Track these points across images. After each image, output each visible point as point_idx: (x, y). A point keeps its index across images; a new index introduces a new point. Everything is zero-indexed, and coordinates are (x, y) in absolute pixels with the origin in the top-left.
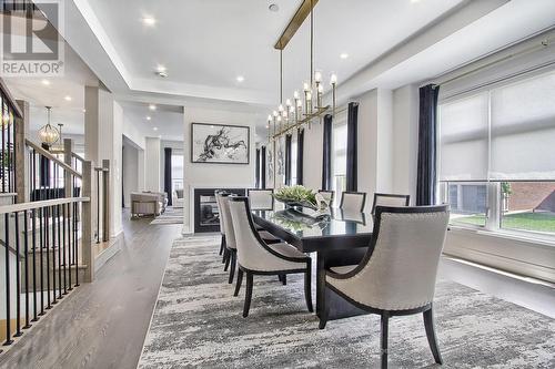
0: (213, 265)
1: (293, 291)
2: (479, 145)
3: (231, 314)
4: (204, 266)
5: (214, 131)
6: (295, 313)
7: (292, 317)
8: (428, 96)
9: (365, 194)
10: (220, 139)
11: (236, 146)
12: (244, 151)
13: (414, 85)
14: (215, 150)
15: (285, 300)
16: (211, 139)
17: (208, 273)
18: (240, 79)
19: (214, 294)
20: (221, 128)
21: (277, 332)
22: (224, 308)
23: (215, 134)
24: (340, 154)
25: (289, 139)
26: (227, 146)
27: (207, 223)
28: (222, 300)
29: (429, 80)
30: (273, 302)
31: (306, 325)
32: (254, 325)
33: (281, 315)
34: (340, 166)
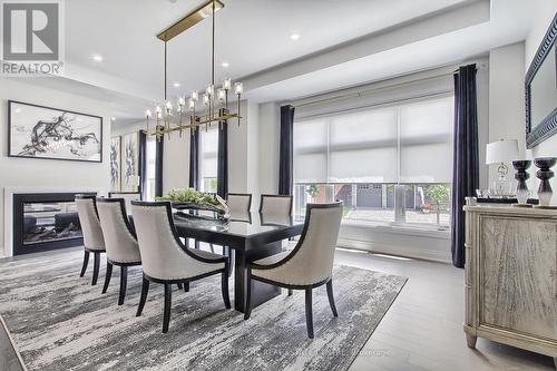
0: (79, 290)
1: (200, 295)
2: (321, 157)
3: (146, 335)
4: (65, 294)
5: (49, 117)
6: (215, 313)
7: (214, 318)
8: (287, 114)
9: (251, 195)
10: (59, 128)
11: (83, 139)
12: (96, 147)
13: (277, 103)
14: (50, 140)
15: (195, 305)
16: (44, 127)
17: (79, 300)
18: (98, 58)
19: (108, 321)
20: (60, 114)
21: (209, 335)
22: (131, 332)
23: (50, 120)
24: (209, 156)
25: (143, 137)
26: (69, 138)
27: (35, 240)
28: (124, 324)
29: (288, 101)
30: (186, 310)
31: (231, 321)
32: (180, 337)
33: (204, 320)
34: (209, 168)
